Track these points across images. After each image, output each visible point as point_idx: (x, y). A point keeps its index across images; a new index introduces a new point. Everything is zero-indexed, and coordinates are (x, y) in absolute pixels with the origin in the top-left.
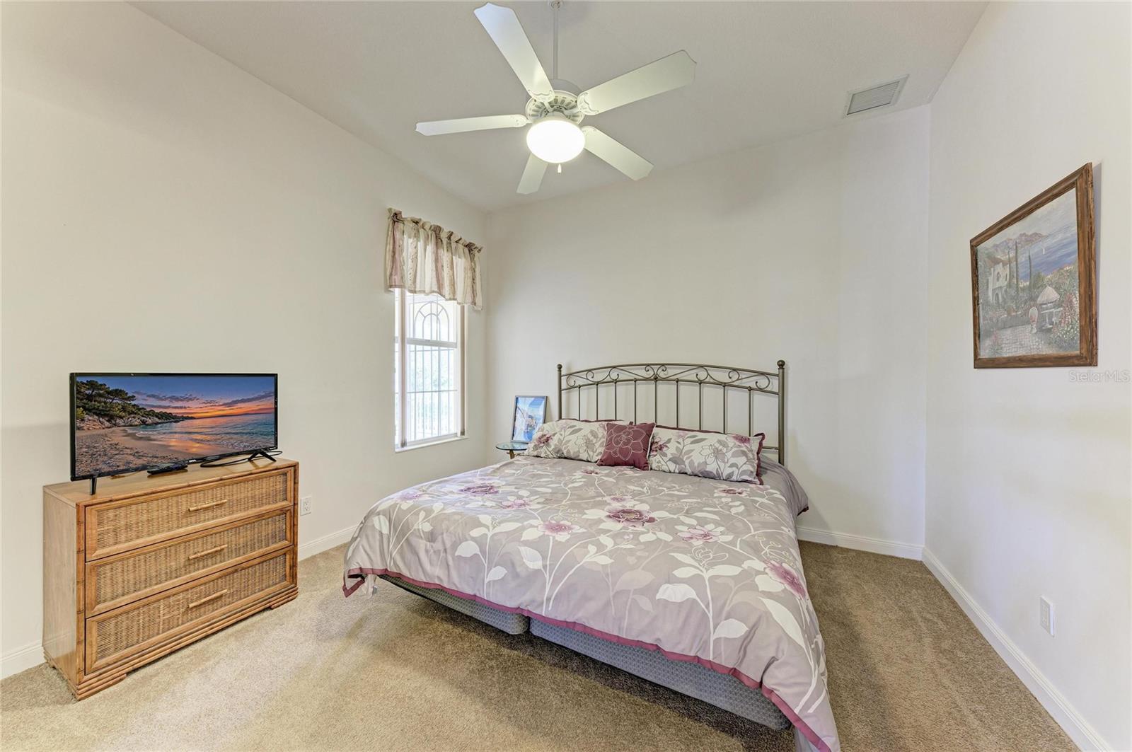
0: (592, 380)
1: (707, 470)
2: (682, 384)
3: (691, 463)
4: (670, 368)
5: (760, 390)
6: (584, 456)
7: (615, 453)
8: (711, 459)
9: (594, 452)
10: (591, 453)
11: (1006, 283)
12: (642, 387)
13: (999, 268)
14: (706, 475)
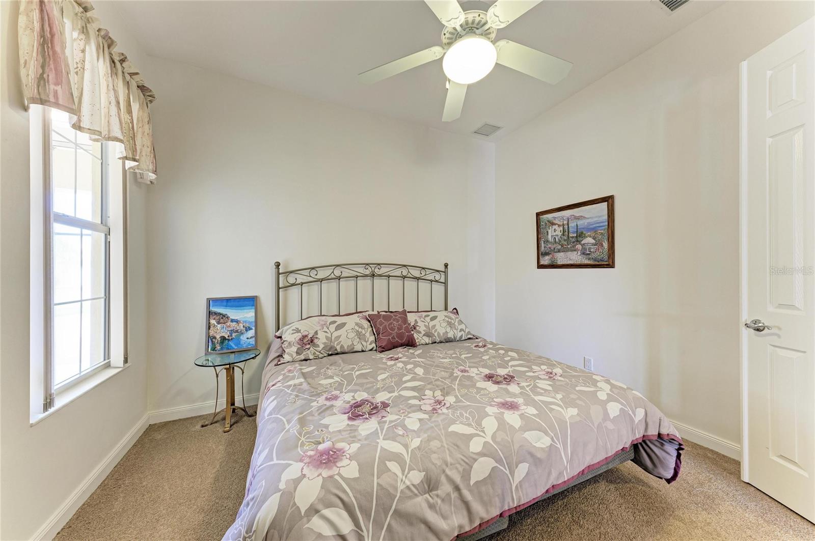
0: (316, 277)
1: (448, 336)
2: (392, 279)
3: (439, 334)
4: (384, 267)
5: (436, 281)
6: (358, 347)
7: (393, 338)
8: (448, 329)
9: (366, 342)
10: (364, 343)
11: (561, 234)
12: (361, 282)
13: (556, 227)
14: (447, 340)
